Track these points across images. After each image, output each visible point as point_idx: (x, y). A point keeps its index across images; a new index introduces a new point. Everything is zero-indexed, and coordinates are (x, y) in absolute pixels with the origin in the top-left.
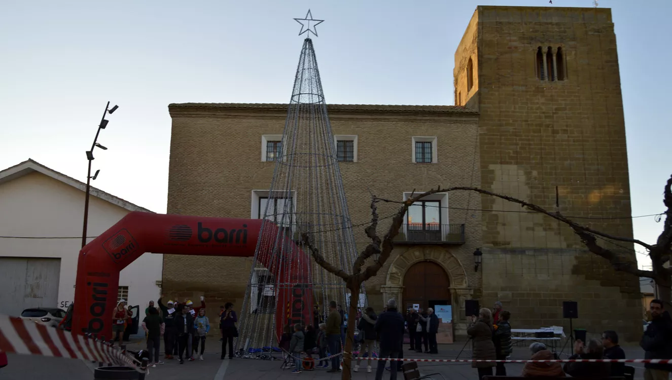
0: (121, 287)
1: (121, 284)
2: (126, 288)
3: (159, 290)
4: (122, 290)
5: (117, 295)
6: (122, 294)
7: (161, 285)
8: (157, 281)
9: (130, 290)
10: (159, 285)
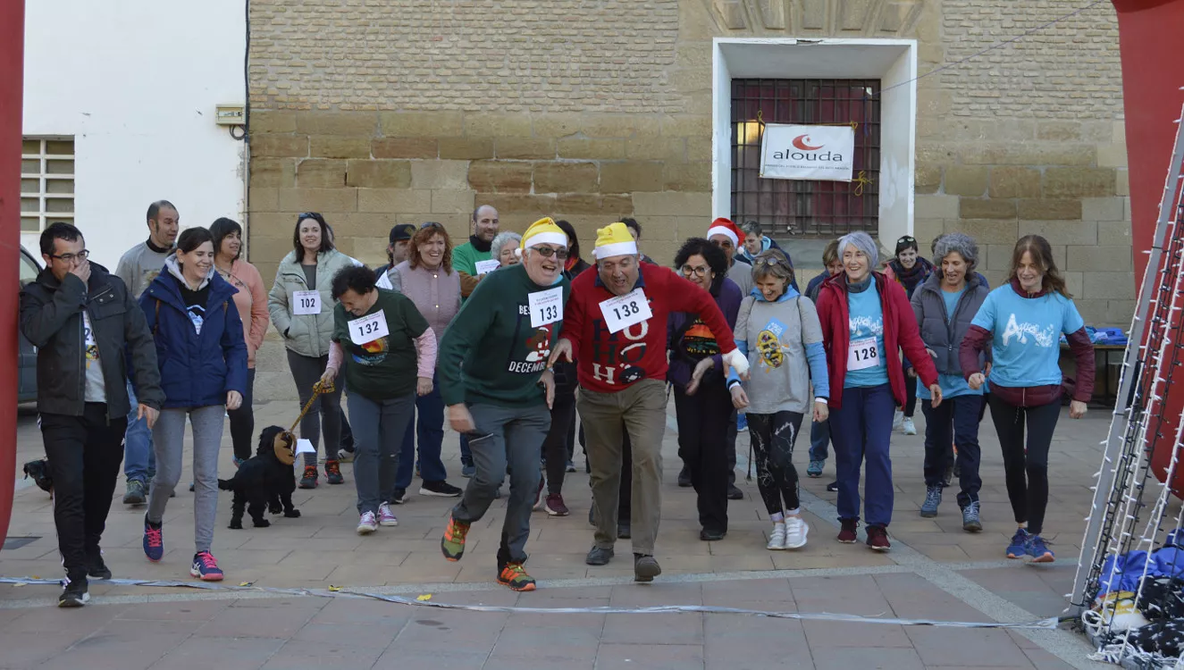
0: (33, 143)
1: (30, 127)
2: (66, 144)
3: (233, 151)
4: (43, 156)
5: (17, 182)
6: (43, 176)
7: (246, 127)
8: (219, 108)
9: (82, 155)
10: (232, 126)
